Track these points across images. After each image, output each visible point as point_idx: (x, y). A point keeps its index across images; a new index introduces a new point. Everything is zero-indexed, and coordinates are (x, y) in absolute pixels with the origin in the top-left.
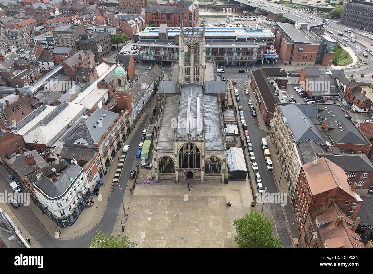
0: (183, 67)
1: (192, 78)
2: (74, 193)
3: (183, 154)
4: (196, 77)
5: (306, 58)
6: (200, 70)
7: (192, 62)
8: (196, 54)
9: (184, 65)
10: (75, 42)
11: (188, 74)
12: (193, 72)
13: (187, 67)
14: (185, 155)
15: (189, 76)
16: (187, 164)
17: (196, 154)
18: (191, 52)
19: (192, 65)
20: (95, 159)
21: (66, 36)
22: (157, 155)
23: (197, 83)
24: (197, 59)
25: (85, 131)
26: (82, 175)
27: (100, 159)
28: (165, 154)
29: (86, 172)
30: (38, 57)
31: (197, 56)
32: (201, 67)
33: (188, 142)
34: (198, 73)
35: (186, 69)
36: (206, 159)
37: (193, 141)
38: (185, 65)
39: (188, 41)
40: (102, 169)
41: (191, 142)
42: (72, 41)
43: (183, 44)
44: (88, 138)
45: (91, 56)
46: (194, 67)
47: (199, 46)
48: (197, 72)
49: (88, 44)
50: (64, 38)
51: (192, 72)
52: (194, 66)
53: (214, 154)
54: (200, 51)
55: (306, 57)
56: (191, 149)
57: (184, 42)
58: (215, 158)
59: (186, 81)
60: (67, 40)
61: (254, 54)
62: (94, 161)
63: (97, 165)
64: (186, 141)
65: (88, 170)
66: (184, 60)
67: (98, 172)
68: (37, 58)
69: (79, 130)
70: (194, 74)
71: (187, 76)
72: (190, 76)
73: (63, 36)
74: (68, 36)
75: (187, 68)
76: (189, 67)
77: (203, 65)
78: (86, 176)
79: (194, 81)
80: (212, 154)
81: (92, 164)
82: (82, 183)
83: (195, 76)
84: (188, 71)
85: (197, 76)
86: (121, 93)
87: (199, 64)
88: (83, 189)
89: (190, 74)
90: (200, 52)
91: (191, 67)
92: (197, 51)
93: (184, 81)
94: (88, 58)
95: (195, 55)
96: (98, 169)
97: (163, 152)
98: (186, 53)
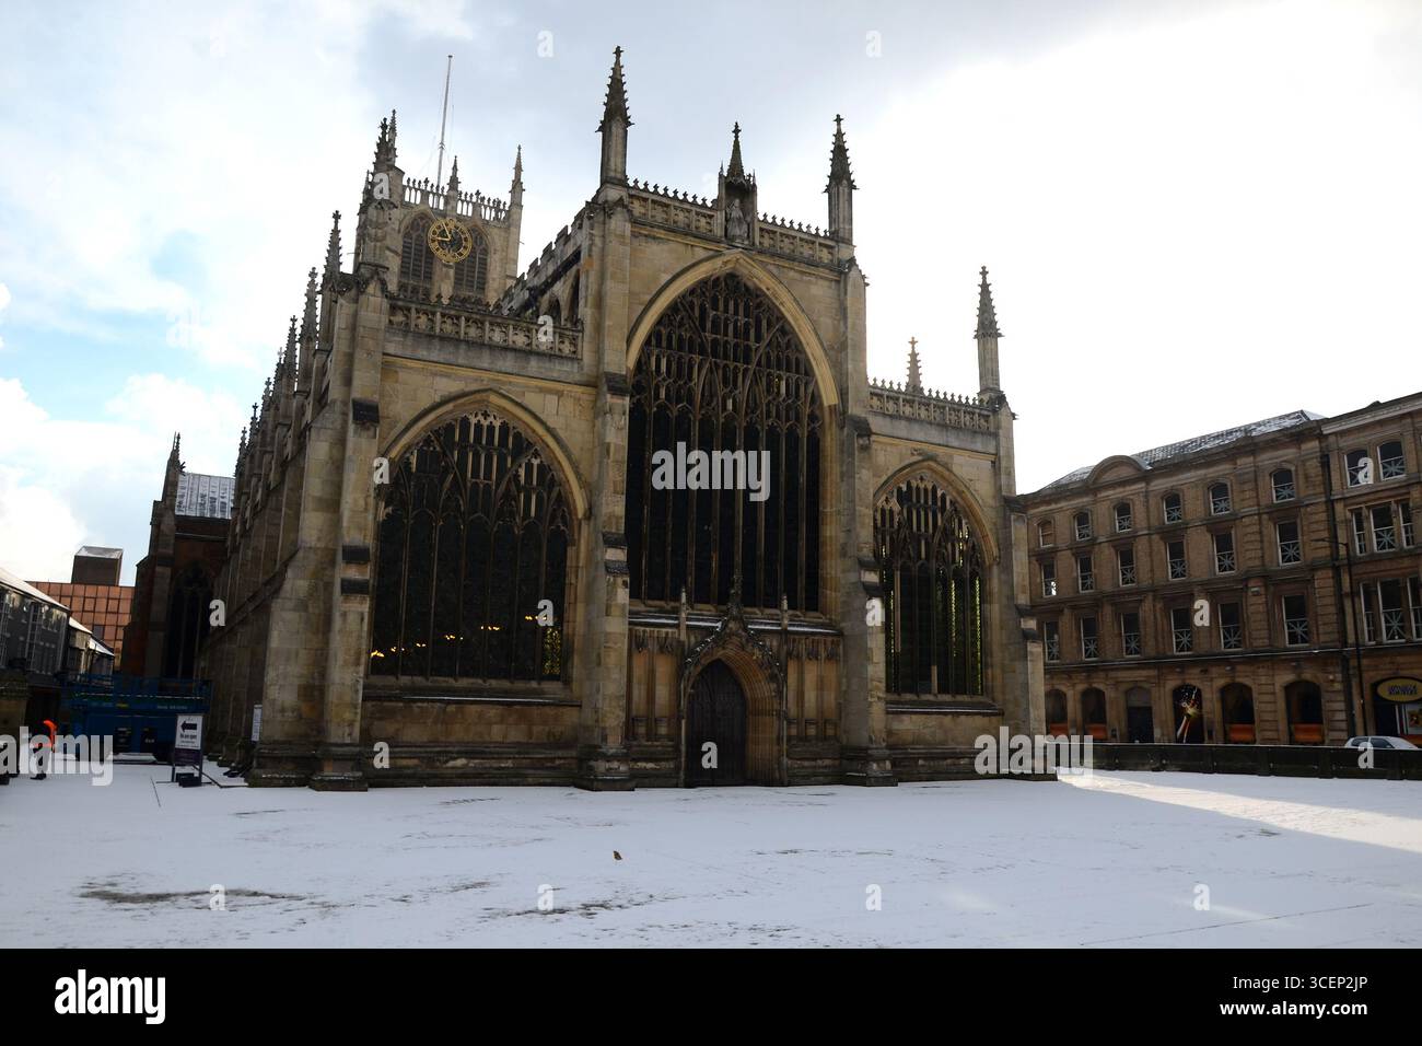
18: (440, 270)
28: (485, 360)
37: (768, 252)
39: (424, 208)
53: (935, 435)
58: (934, 490)
64: (705, 237)
80: (919, 433)
90: (491, 285)
92: (474, 281)
97: (471, 344)
98: (404, 273)
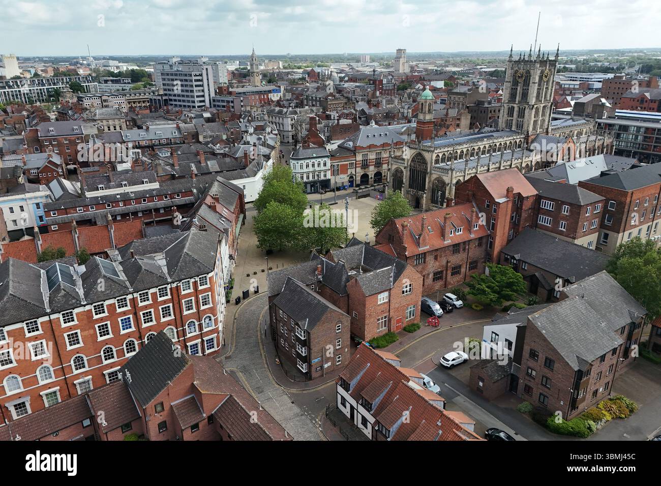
0: (505, 105)
1: (514, 122)
2: (311, 169)
3: (413, 168)
6: (526, 111)
8: (525, 88)
9: (507, 101)
10: (466, 106)
11: (510, 117)
12: (518, 113)
13: (511, 105)
15: (511, 118)
16: (416, 184)
17: (424, 171)
19: (517, 103)
20: (348, 160)
21: (459, 98)
22: (392, 164)
23: (520, 131)
24: (525, 95)
25: (357, 136)
26: (326, 159)
27: (356, 165)
28: (398, 164)
29: (332, 162)
30: (415, 114)
31: (526, 91)
32: (527, 106)
33: (418, 151)
34: (523, 117)
36: (433, 179)
37: (422, 150)
38: (509, 102)
39: (517, 68)
40: (354, 177)
41: (420, 151)
42: (463, 105)
43: (510, 72)
45: (464, 118)
46: (518, 105)
47: (530, 76)
48: (521, 114)
49: (478, 110)
50: (456, 101)
51: (516, 114)
53: (440, 174)
54: (531, 83)
56: (421, 162)
57: (512, 69)
58: (441, 180)
59: (506, 126)
60: (459, 104)
62: (346, 160)
63: (348, 167)
64: (416, 149)
65: (334, 161)
66: (508, 95)
67: (347, 175)
68: (412, 114)
70: (519, 117)
71: (509, 118)
72: (512, 120)
73: (457, 97)
74: (462, 98)
75: (510, 107)
76: (513, 105)
77: (530, 104)
78: (329, 165)
79: (517, 127)
80: (438, 173)
81: (343, 160)
82: (322, 168)
83: (519, 120)
84: (511, 111)
85: (522, 120)
87: (526, 102)
88: (322, 174)
89: (513, 116)
90: (530, 85)
91: (515, 105)
92: (527, 83)
93: (504, 126)
94: (459, 119)
95: (523, 89)
96: (349, 173)
97: (397, 162)
98: (513, 85)
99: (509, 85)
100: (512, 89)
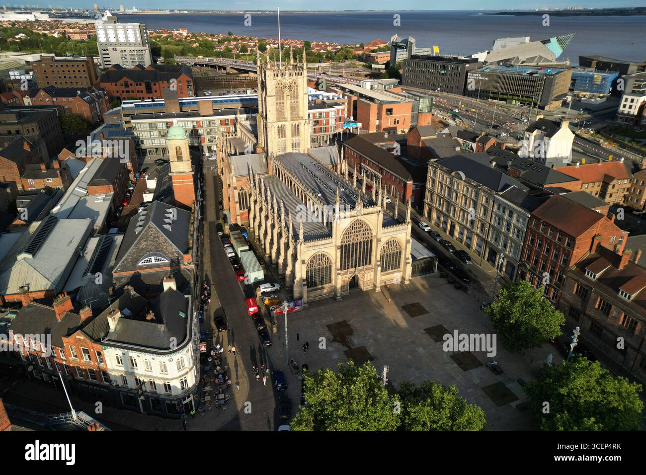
0: (275, 125)
1: (289, 144)
3: (347, 244)
4: (296, 140)
5: (398, 123)
6: (301, 128)
7: (288, 114)
8: (293, 101)
9: (275, 120)
11: (282, 137)
12: (291, 132)
13: (280, 124)
14: (349, 245)
15: (284, 139)
16: (352, 261)
17: (366, 240)
18: (285, 98)
19: (288, 119)
23: (297, 151)
24: (295, 109)
25: (155, 237)
31: (295, 105)
32: (303, 122)
33: (357, 218)
34: (298, 134)
35: (278, 127)
37: (364, 214)
38: (278, 120)
39: (280, 79)
41: (361, 218)
43: (273, 83)
44: (166, 249)
46: (291, 122)
47: (297, 86)
48: (296, 131)
51: (288, 132)
52: (292, 120)
53: (394, 234)
54: (299, 94)
55: (398, 121)
56: (360, 231)
61: (330, 121)
64: (353, 216)
66: (275, 112)
69: (142, 238)
70: (292, 136)
71: (281, 140)
72: (285, 141)
75: (280, 126)
76: (283, 123)
77: (305, 118)
79: (293, 147)
83: (294, 138)
84: (282, 132)
85: (297, 138)
86: (183, 174)
87: (298, 117)
89: (285, 137)
90: (300, 97)
91: (287, 123)
92: (295, 96)
93: (277, 150)
95: (291, 102)
97: (317, 246)
98: (277, 100)
99: (274, 99)
100: (277, 104)
